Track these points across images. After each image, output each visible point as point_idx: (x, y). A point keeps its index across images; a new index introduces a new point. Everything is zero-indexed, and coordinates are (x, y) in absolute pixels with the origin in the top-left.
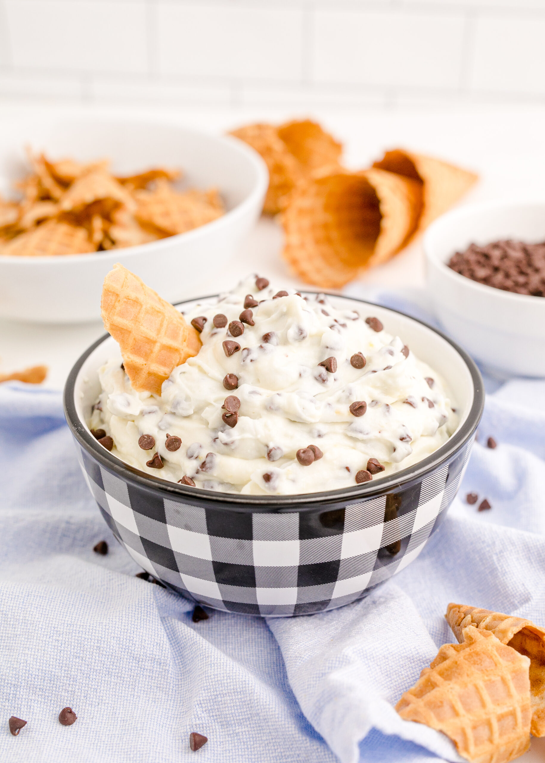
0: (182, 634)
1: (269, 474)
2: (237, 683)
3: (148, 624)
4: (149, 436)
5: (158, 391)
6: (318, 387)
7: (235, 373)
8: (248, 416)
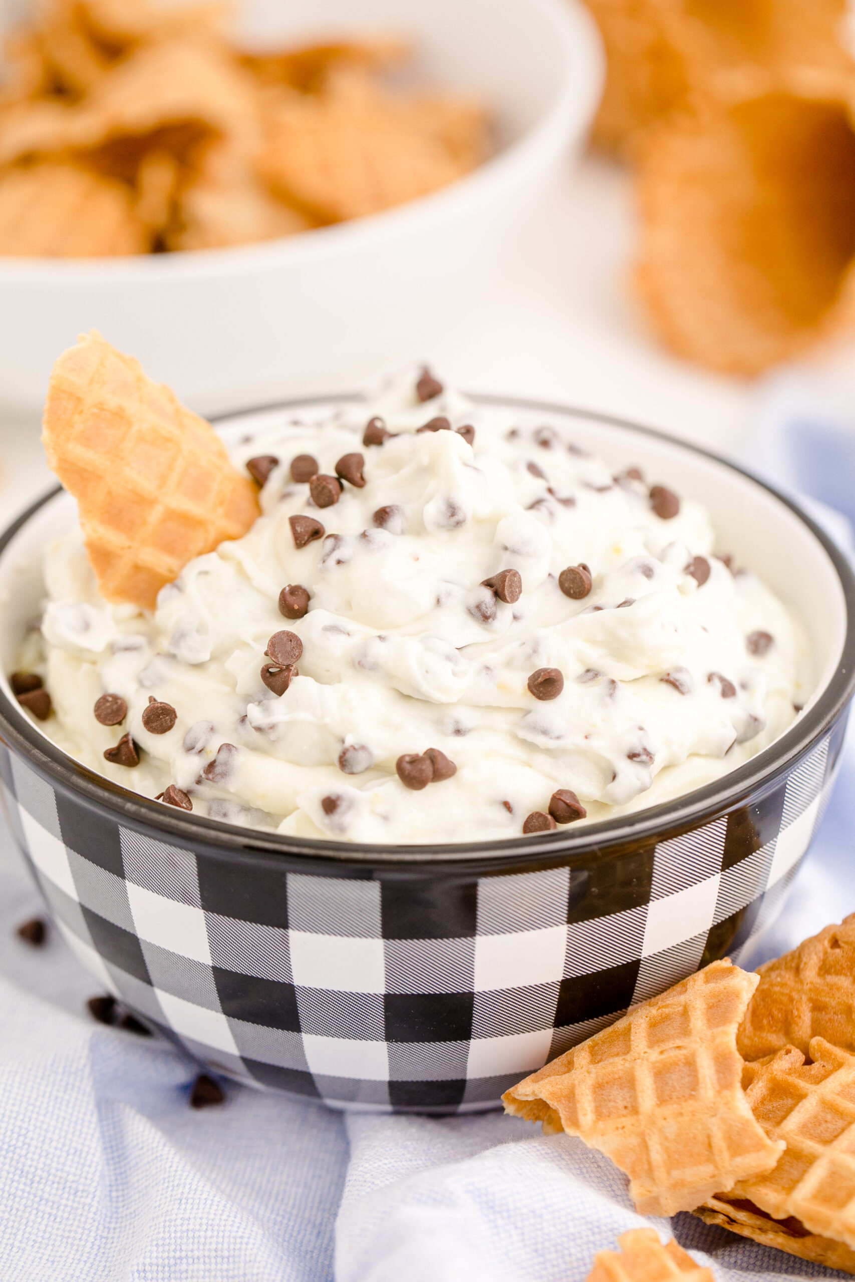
0: (137, 1139)
1: (333, 797)
2: (226, 1240)
3: (63, 1108)
4: (115, 698)
5: (152, 604)
6: (473, 631)
7: (305, 585)
8: (312, 677)
